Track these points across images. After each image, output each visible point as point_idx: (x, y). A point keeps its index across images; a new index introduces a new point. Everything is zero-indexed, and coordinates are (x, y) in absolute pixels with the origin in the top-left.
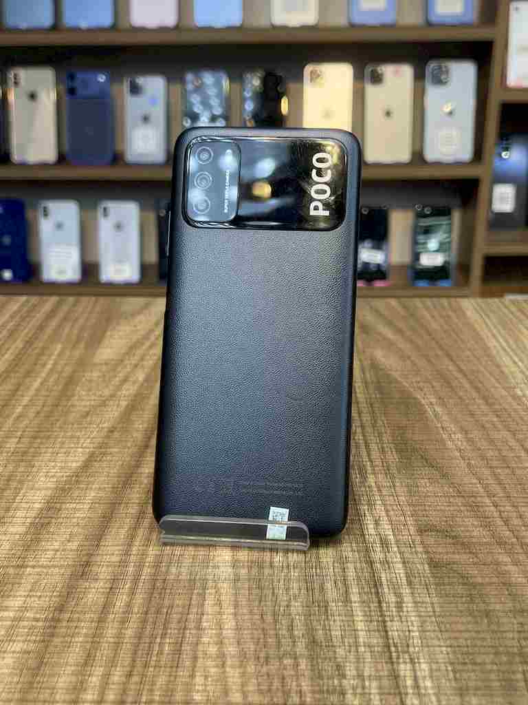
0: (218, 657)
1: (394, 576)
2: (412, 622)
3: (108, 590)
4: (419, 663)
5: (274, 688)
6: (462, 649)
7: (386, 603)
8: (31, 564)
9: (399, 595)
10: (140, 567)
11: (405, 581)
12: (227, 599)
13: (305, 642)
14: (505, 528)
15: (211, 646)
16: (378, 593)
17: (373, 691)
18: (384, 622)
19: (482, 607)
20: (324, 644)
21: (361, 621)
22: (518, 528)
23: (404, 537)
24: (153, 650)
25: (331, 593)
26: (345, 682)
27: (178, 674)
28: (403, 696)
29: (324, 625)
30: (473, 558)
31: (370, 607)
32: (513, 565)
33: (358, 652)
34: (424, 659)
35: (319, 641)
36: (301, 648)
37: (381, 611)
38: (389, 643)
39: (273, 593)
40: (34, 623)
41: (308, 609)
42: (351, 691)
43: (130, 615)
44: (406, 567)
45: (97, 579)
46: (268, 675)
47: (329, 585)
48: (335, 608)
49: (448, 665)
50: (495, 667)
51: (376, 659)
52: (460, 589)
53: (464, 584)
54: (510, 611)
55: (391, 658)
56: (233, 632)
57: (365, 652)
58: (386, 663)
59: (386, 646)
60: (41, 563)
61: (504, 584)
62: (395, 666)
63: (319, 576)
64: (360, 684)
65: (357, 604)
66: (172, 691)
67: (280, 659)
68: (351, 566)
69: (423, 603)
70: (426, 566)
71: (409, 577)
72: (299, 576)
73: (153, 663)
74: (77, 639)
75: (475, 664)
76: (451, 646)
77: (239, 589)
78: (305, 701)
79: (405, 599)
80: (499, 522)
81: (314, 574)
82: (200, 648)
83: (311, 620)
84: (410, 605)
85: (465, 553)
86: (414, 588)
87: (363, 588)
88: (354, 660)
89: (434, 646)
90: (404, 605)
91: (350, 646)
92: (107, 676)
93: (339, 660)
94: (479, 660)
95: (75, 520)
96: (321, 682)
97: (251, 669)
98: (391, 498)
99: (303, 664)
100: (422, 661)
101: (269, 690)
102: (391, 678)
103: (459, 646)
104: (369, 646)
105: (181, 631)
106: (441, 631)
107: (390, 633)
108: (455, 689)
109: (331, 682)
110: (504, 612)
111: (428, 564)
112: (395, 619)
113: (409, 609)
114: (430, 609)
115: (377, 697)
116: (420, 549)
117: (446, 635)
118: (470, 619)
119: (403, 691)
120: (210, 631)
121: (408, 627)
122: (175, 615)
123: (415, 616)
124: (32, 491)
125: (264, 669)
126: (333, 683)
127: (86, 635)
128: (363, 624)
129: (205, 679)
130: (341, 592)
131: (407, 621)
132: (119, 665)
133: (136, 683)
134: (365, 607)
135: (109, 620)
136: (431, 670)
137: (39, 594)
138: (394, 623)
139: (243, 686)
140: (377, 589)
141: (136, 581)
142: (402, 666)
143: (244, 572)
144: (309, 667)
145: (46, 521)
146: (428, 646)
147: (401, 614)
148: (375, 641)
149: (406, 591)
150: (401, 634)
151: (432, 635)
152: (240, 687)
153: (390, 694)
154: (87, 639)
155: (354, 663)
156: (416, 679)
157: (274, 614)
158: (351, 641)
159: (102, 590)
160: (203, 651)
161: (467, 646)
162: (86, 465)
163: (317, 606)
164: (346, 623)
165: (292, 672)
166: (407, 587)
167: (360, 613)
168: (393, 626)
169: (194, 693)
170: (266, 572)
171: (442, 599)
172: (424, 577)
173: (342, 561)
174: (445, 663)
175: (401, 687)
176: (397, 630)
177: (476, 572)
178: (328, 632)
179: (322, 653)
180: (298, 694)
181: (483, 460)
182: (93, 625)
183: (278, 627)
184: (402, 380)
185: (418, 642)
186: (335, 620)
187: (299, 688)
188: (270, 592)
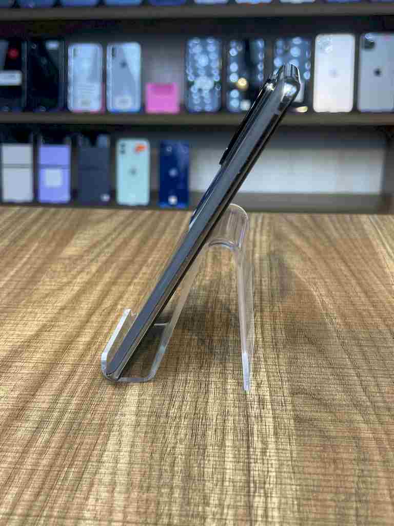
0: (110, 485)
1: (264, 427)
2: (272, 464)
3: (34, 429)
4: (271, 497)
5: (150, 511)
6: (309, 488)
7: (253, 448)
9: (265, 443)
10: (63, 412)
11: (273, 432)
12: (126, 440)
13: (182, 476)
14: (363, 394)
15: (106, 475)
16: (248, 440)
17: (229, 517)
18: (249, 463)
19: (332, 455)
20: (196, 478)
21: (231, 462)
22: (373, 394)
23: (278, 398)
24: (59, 477)
25: (211, 438)
26: (208, 509)
27: (76, 496)
28: (253, 523)
29: (200, 464)
30: (332, 417)
31: (239, 451)
32: (365, 423)
33: (223, 486)
34: (276, 494)
35: (193, 476)
36: (177, 481)
37: (248, 455)
38: (250, 480)
39: (164, 437)
41: (189, 450)
42: (211, 516)
43: (48, 449)
44: (275, 421)
45: (28, 421)
46: (147, 500)
47: (210, 433)
48: (211, 451)
49: (294, 500)
50: (333, 504)
51: (237, 492)
52: (316, 440)
53: (320, 436)
54: (354, 460)
55: (249, 492)
56: (126, 465)
57: (229, 486)
58: (244, 496)
59: (247, 482)
61: (354, 438)
62: (251, 497)
63: (204, 425)
64: (220, 511)
65: (230, 449)
66: (68, 509)
67: (159, 488)
68: (231, 418)
69: (283, 450)
70: (292, 420)
71: (276, 429)
72: (187, 424)
73: (57, 486)
75: (318, 500)
76: (300, 485)
77: (138, 433)
78: (173, 522)
79: (270, 446)
80: (359, 388)
81: (200, 424)
82: (97, 476)
83: (190, 459)
84: (273, 451)
85: (326, 412)
86: (278, 438)
87: (237, 436)
88: (219, 492)
89: (285, 484)
90: (268, 451)
91: (217, 481)
92: (20, 495)
93: (206, 491)
94: (320, 497)
96: (188, 508)
97: (134, 495)
98: (274, 367)
99: (177, 494)
100: (274, 495)
101: (146, 512)
102: (245, 508)
104: (233, 482)
105: (86, 463)
106: (294, 473)
107: (252, 472)
108: (297, 519)
109: (196, 509)
110: (350, 460)
111: (293, 419)
112: (259, 461)
113: (271, 454)
114: (288, 455)
115: (232, 522)
116: (289, 407)
117: (298, 476)
118: (319, 464)
119: (253, 519)
120: (108, 464)
121: (268, 468)
122: (82, 451)
123: (275, 460)
125: (145, 496)
126: (198, 509)
127: (10, 463)
128: (231, 464)
129: (96, 501)
130: (219, 438)
131: (268, 464)
132: (31, 487)
133: (41, 501)
134: (236, 451)
135: (31, 452)
136: (280, 503)
138: (257, 465)
139: (125, 508)
140: (248, 437)
141: (58, 422)
142: (257, 499)
143: (144, 419)
144: (181, 496)
146: (281, 484)
147: (264, 458)
148: (239, 478)
149: (272, 439)
150: (261, 473)
151: (286, 475)
152: (123, 508)
153: (242, 520)
154: (10, 466)
155: (218, 494)
156: (266, 509)
157: (162, 454)
158: (219, 476)
159: (30, 429)
160: (99, 479)
161: (314, 486)
163: (197, 448)
164: (218, 463)
165: (166, 499)
166: (273, 436)
167: (231, 455)
168: (256, 467)
169: (86, 512)
170: (162, 421)
171: (300, 447)
172: (288, 429)
173: (224, 414)
174: (293, 498)
175: (253, 515)
176: (258, 470)
177: (332, 427)
178: (202, 469)
179: (194, 485)
180: (168, 517)
181: (355, 339)
182: (17, 455)
183: (162, 464)
184: (300, 276)
185: (273, 481)
186: (209, 460)
187: (170, 512)
188: (161, 436)
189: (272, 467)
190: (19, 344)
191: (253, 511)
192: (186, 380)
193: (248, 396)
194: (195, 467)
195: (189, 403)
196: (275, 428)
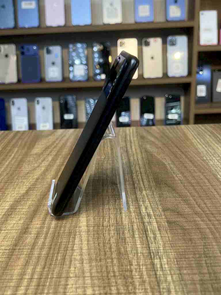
0: (80, 260)
1: (153, 227)
2: (160, 244)
3: (35, 237)
5: (103, 270)
7: (149, 237)
8: (4, 229)
9: (154, 234)
10: (49, 228)
11: (157, 229)
12: (84, 239)
13: (116, 253)
14: (198, 208)
15: (77, 256)
16: (146, 234)
17: (144, 270)
18: (149, 244)
19: (189, 237)
20: (124, 253)
21: (139, 244)
22: (204, 208)
23: (157, 213)
24: (53, 259)
25: (127, 235)
26: (132, 267)
27: (64, 267)
28: (156, 272)
29: (124, 247)
30: (185, 220)
31: (142, 239)
32: (202, 221)
33: (137, 256)
34: (165, 257)
35: (122, 252)
36: (114, 255)
37: (147, 240)
38: (150, 252)
39: (103, 236)
40: (5, 251)
41: (117, 241)
42: (134, 270)
43: (44, 247)
44: (158, 224)
45: (31, 234)
46: (101, 266)
47: (126, 232)
48: (128, 240)
50: (194, 259)
51: (145, 258)
52: (180, 231)
53: (181, 229)
54: (200, 238)
55: (151, 257)
56: (87, 250)
57: (141, 256)
58: (149, 259)
59: (149, 253)
60: (8, 229)
61: (198, 228)
62: (153, 260)
63: (122, 229)
64: (138, 268)
65: (138, 238)
66: (61, 273)
67: (106, 259)
68: (135, 224)
69: (164, 237)
70: (166, 223)
72: (114, 229)
73: (53, 263)
74: (22, 256)
75: (186, 258)
76: (176, 252)
77: (90, 235)
78: (116, 275)
79: (157, 236)
80: (196, 205)
81: (120, 228)
82: (73, 257)
83: (118, 245)
84: (159, 238)
85: (182, 218)
86: (161, 231)
87: (140, 232)
89: (168, 252)
90: (157, 238)
91: (134, 254)
92: (34, 269)
93: (130, 259)
94: (187, 257)
95: (22, 212)
96: (122, 268)
97: (94, 264)
98: (152, 199)
99: (115, 261)
100: (164, 258)
102: (151, 265)
103: (179, 252)
104: (142, 254)
105: (66, 251)
106: (172, 247)
107: (151, 248)
108: (177, 268)
109: (126, 267)
110: (198, 239)
111: (167, 222)
112: (153, 243)
114: (167, 239)
115: (145, 272)
116: (163, 217)
117: (174, 248)
118: (183, 242)
119: (156, 269)
120: (77, 251)
121: (159, 246)
122: (63, 246)
123: (161, 242)
124: (5, 202)
125: (99, 264)
126: (127, 267)
127: (26, 254)
128: (140, 245)
129: (75, 268)
130: (131, 234)
131: (158, 244)
132: (39, 265)
133: (46, 271)
135: (36, 249)
136: (168, 261)
137: (7, 240)
139: (90, 270)
140: (146, 232)
141: (47, 233)
142: (156, 260)
143: (92, 228)
144: (118, 262)
145: (10, 213)
146: (166, 252)
147: (156, 241)
148: (145, 251)
149: (158, 232)
150: (155, 248)
151: (168, 248)
152: (89, 271)
153: (150, 271)
154: (26, 256)
155: (136, 260)
156: (161, 265)
157: (104, 243)
158: (135, 252)
159: (33, 238)
161: (183, 252)
162: (27, 192)
163: (121, 240)
164: (133, 245)
165: (110, 264)
166: (158, 231)
167: (139, 242)
168: (152, 246)
169: (70, 274)
170: (101, 228)
171: (172, 235)
172: (165, 227)
173: (132, 223)
174: (173, 258)
175: (155, 268)
176: (154, 247)
177: (186, 225)
178: (126, 249)
179: (123, 257)
180: (113, 273)
181: (190, 183)
182: (29, 250)
183: (105, 248)
184: (157, 156)
185: (162, 251)
186: (128, 245)
187: (113, 270)
188: (102, 235)
189: (160, 245)
190: (18, 197)
191: (155, 266)
192: (109, 208)
193: (142, 213)
194: (122, 248)
195: (113, 219)
196: (158, 227)
